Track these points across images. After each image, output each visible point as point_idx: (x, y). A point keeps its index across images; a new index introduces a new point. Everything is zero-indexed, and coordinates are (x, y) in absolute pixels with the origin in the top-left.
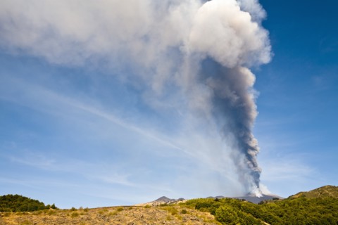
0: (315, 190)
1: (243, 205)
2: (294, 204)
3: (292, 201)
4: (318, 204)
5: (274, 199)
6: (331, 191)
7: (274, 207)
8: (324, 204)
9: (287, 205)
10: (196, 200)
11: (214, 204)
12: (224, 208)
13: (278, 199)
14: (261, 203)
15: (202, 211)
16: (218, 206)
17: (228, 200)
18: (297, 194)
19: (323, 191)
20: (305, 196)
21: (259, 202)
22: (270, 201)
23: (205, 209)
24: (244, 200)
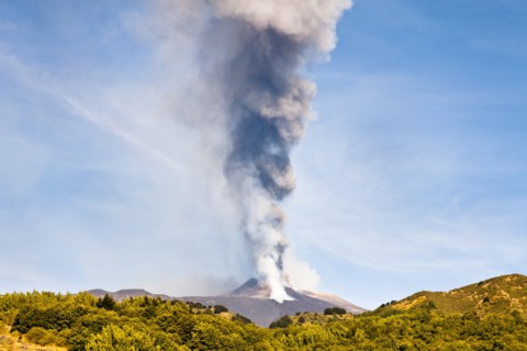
0: (469, 289)
1: (201, 327)
2: (387, 332)
3: (382, 322)
4: (462, 335)
5: (328, 312)
6: (519, 294)
7: (317, 338)
8: (482, 337)
9: (360, 333)
10: (22, 300)
11: (87, 317)
12: (119, 334)
13: (341, 311)
14: (283, 323)
15: (36, 339)
16: (97, 327)
17: (149, 307)
18: (410, 299)
19: (493, 291)
20: (432, 306)
21: (276, 317)
22: (314, 319)
23: (49, 334)
24: (220, 309)
